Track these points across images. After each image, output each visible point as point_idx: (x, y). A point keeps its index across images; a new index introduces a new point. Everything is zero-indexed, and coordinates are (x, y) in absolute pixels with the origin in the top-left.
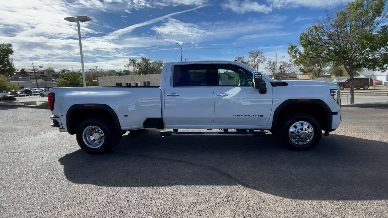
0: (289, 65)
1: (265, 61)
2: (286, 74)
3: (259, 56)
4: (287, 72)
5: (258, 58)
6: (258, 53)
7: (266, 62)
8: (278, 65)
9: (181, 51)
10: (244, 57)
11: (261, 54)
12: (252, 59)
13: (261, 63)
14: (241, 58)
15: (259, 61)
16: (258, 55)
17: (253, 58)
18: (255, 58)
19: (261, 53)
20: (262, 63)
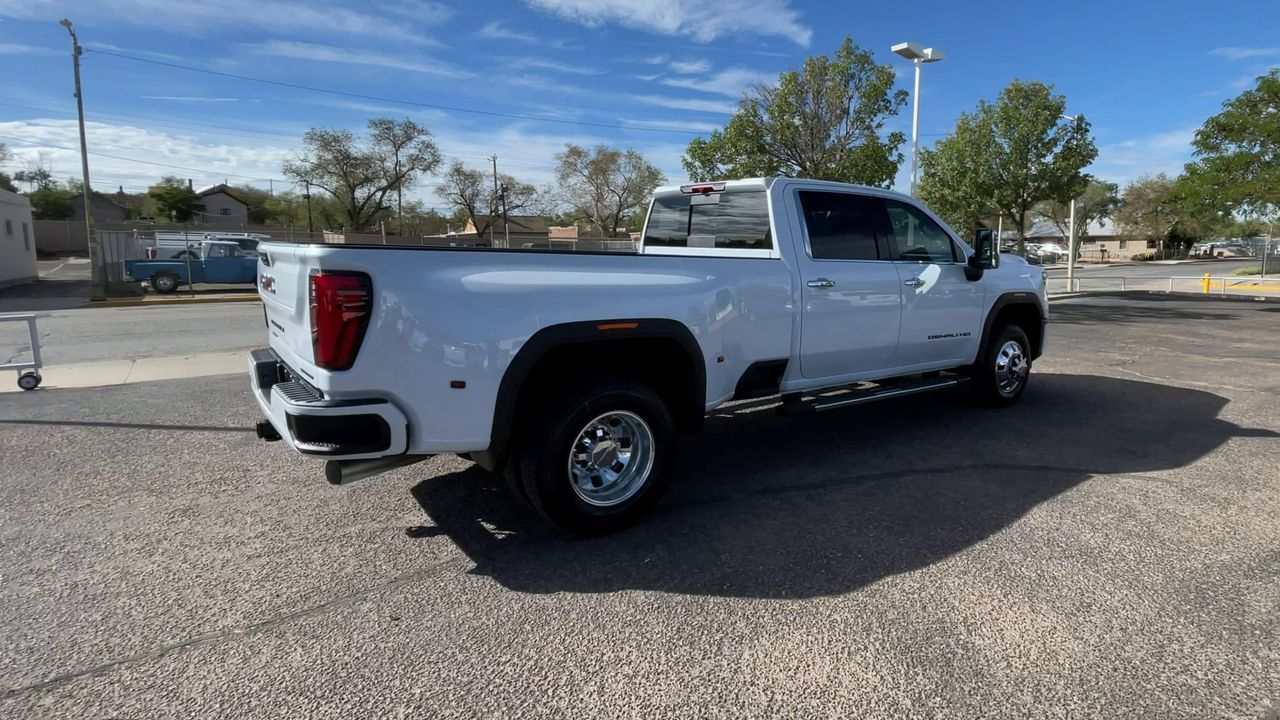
0: (524, 188)
1: (440, 165)
2: (513, 219)
3: (413, 143)
4: (516, 212)
5: (410, 150)
6: (410, 131)
7: (445, 168)
8: (487, 186)
9: (77, 65)
10: (348, 138)
11: (423, 138)
12: (386, 149)
13: (424, 170)
14: (336, 140)
15: (415, 160)
16: (410, 138)
17: (390, 147)
18: (398, 147)
19: (422, 132)
20: (429, 172)
